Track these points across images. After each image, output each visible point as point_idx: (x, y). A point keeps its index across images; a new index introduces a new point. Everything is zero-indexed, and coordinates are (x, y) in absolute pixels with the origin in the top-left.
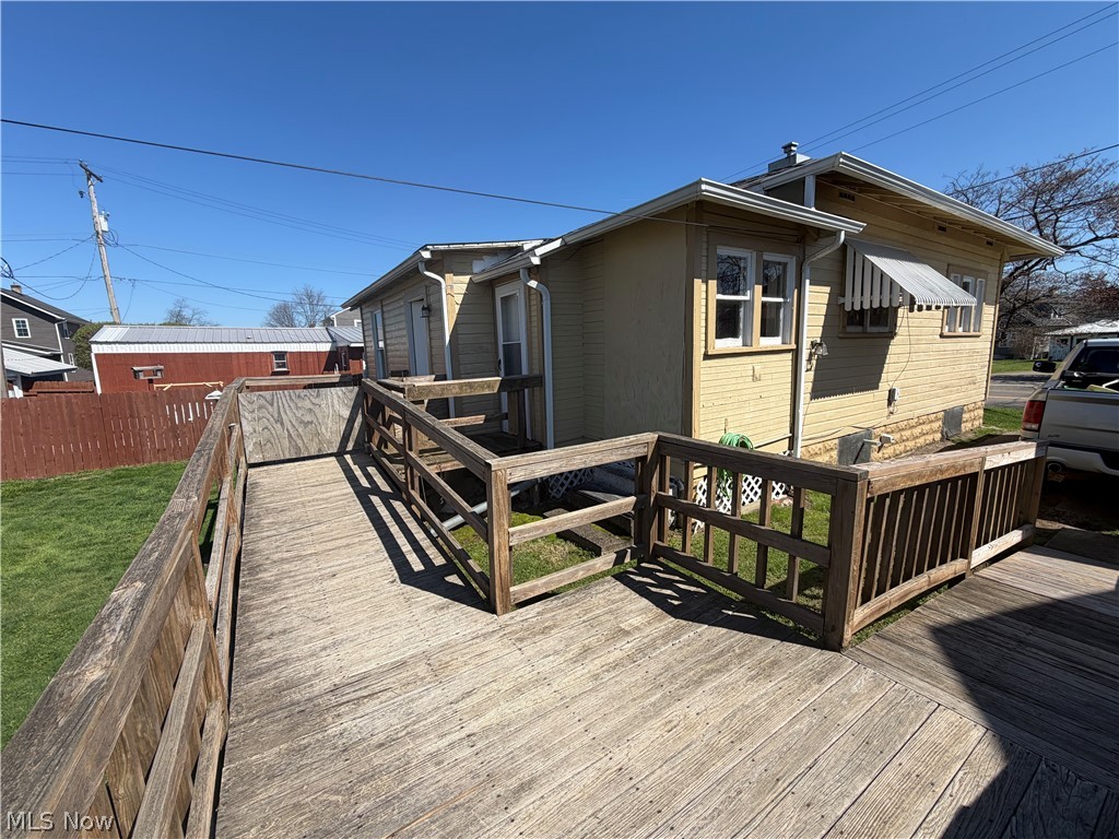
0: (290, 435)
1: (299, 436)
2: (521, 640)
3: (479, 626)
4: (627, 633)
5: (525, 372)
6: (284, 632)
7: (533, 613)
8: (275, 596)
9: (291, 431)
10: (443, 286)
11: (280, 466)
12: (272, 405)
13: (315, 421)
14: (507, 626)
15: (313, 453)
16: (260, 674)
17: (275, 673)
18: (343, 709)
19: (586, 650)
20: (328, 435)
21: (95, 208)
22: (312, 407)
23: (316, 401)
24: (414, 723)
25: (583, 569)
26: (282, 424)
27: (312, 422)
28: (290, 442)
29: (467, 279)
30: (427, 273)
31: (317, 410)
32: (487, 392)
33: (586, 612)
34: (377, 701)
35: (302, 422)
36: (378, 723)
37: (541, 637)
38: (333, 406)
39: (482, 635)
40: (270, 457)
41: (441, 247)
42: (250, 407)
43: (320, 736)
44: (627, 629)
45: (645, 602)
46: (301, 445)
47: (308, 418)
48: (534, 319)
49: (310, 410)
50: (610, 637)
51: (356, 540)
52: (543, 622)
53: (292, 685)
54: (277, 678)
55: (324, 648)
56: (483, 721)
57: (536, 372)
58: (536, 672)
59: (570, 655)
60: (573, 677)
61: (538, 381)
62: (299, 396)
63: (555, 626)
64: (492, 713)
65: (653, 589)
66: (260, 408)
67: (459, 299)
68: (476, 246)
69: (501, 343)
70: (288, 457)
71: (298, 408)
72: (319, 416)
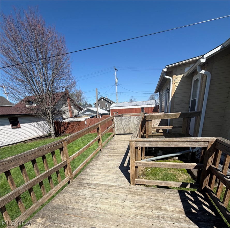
0: (123, 128)
1: (125, 128)
2: (129, 194)
3: (124, 185)
4: (161, 209)
5: (196, 110)
6: (92, 169)
7: (140, 189)
8: (97, 162)
9: (124, 127)
10: (171, 81)
11: (121, 135)
12: (120, 120)
13: (129, 125)
14: (130, 188)
15: (128, 133)
16: (83, 175)
17: (85, 176)
18: (86, 188)
19: (143, 206)
20: (132, 129)
21: (116, 77)
22: (129, 121)
23: (130, 119)
24: (91, 198)
25: (165, 183)
26: (122, 125)
27: (128, 125)
28: (123, 130)
29: (181, 76)
30: (166, 77)
31: (130, 122)
32: (174, 118)
33: (156, 196)
34: (91, 190)
35: (126, 125)
36: (87, 194)
37: (135, 196)
38: (133, 121)
39: (123, 187)
40: (119, 133)
41: (171, 66)
42: (116, 121)
43: (78, 190)
44: (162, 208)
45: (180, 204)
46: (125, 131)
47: (127, 124)
48: (203, 88)
49: (128, 122)
50: (154, 207)
51: (119, 155)
52: (140, 192)
53: (84, 179)
54: (84, 177)
55: (94, 175)
56: (101, 206)
57: (199, 111)
58: (124, 203)
59: (136, 205)
60: (130, 211)
61: (199, 114)
62: (126, 118)
63: (142, 195)
64: (105, 206)
65: (190, 202)
66: (118, 121)
67: (177, 84)
68: (186, 61)
69: (191, 99)
70: (123, 133)
71: (126, 121)
72: (130, 123)
